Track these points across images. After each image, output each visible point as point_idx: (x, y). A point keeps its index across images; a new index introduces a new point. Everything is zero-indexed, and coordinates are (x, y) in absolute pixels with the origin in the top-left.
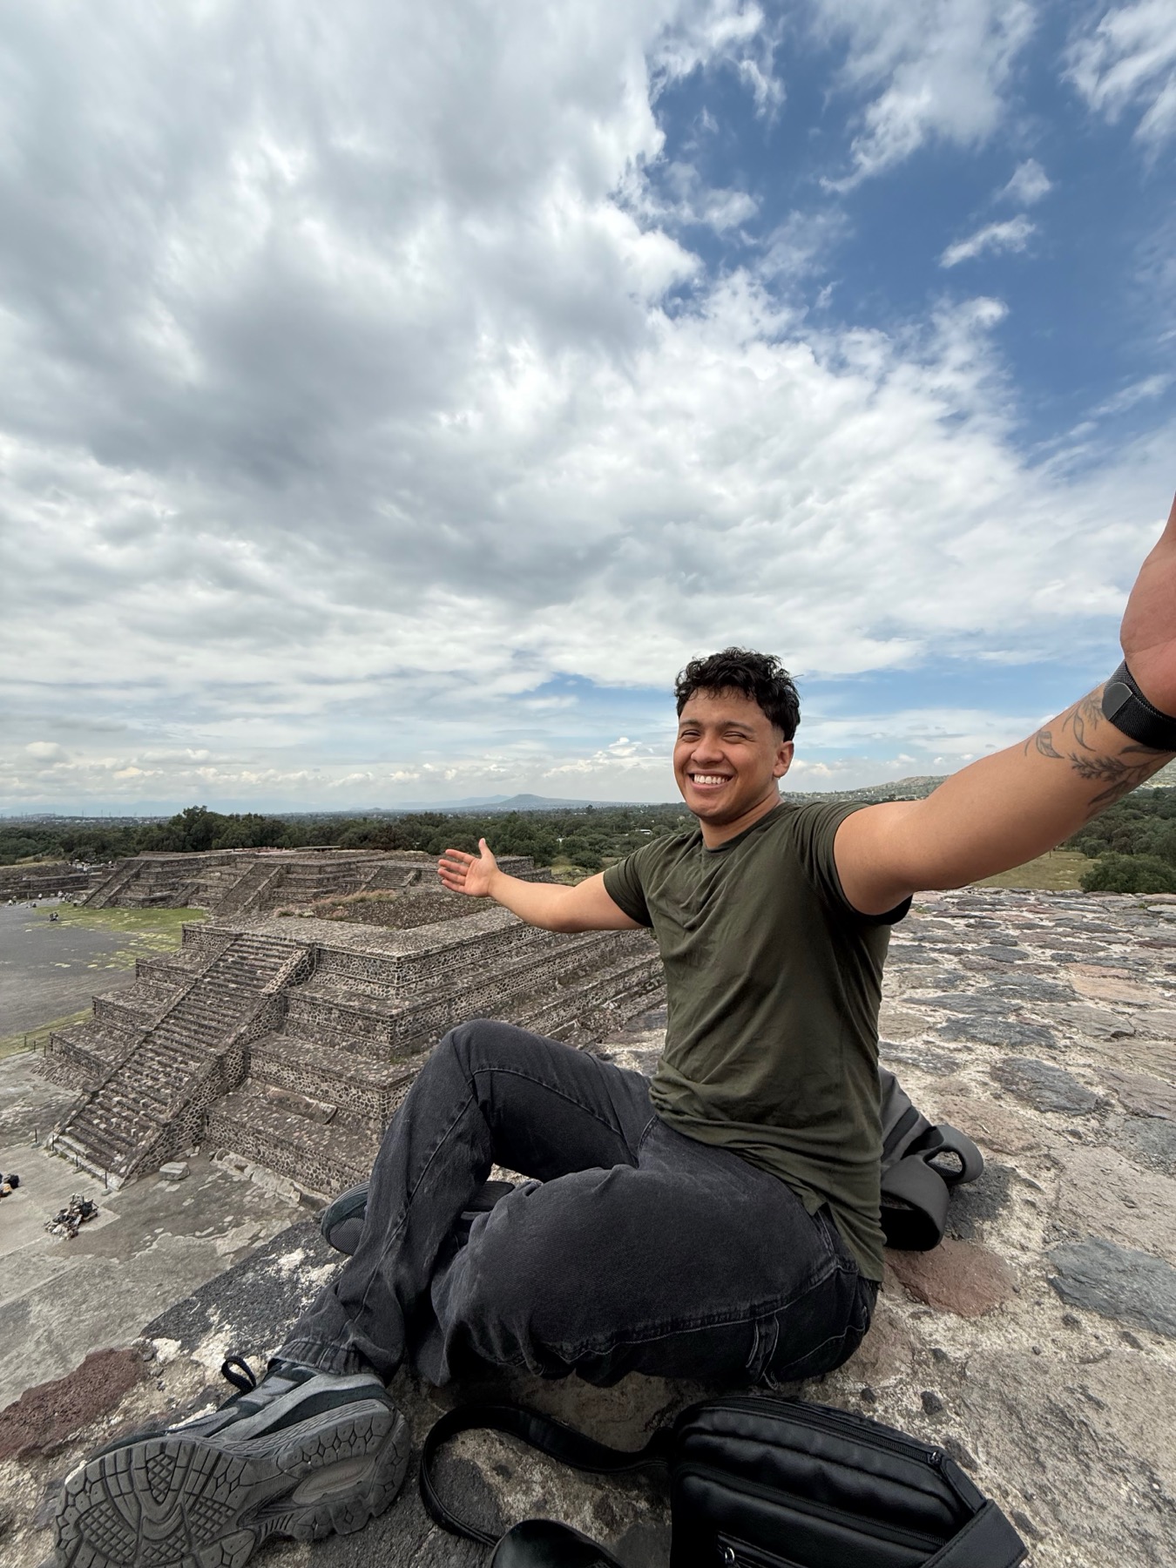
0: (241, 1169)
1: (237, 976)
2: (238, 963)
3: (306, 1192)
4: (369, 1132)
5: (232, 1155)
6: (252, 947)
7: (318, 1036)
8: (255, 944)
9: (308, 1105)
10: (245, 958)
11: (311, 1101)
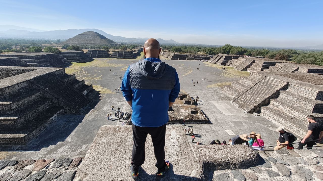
0: (269, 119)
1: (266, 85)
2: (266, 82)
3: (286, 128)
4: (305, 124)
5: (266, 116)
6: (270, 80)
7: (288, 102)
8: (270, 79)
9: (286, 114)
10: (268, 82)
11: (287, 113)
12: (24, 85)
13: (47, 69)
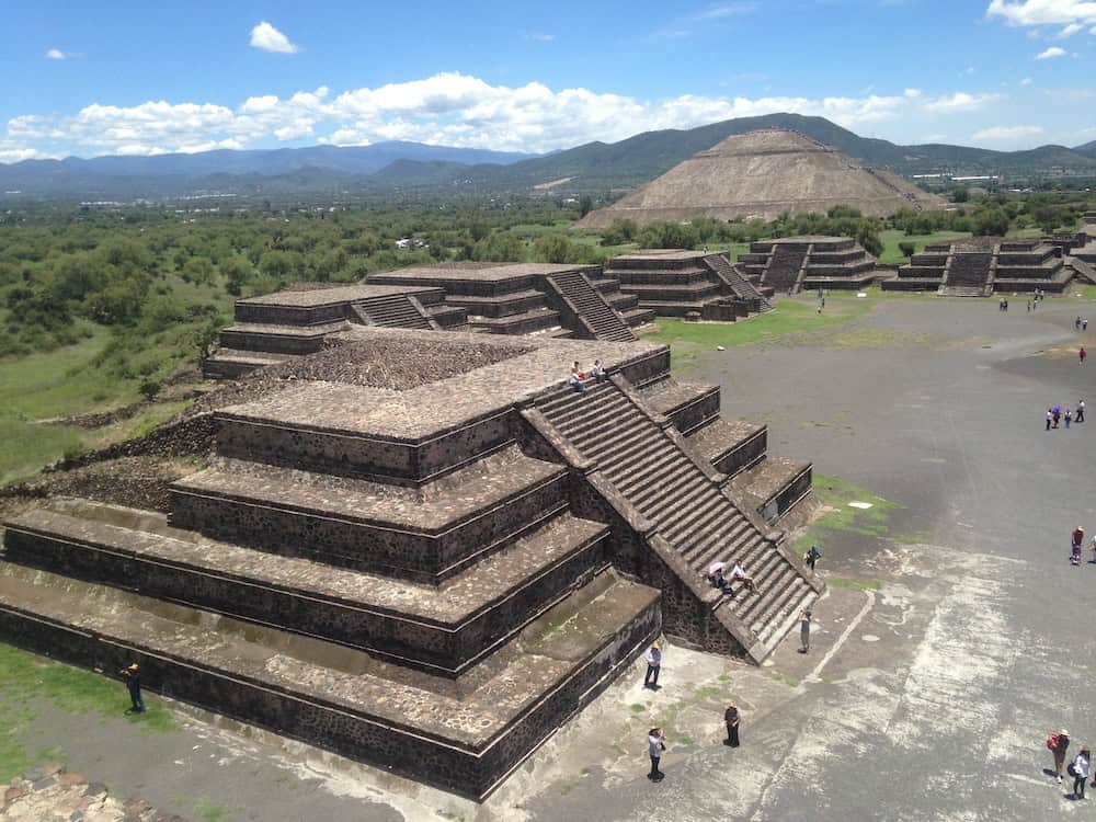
12: (496, 432)
13: (583, 347)
